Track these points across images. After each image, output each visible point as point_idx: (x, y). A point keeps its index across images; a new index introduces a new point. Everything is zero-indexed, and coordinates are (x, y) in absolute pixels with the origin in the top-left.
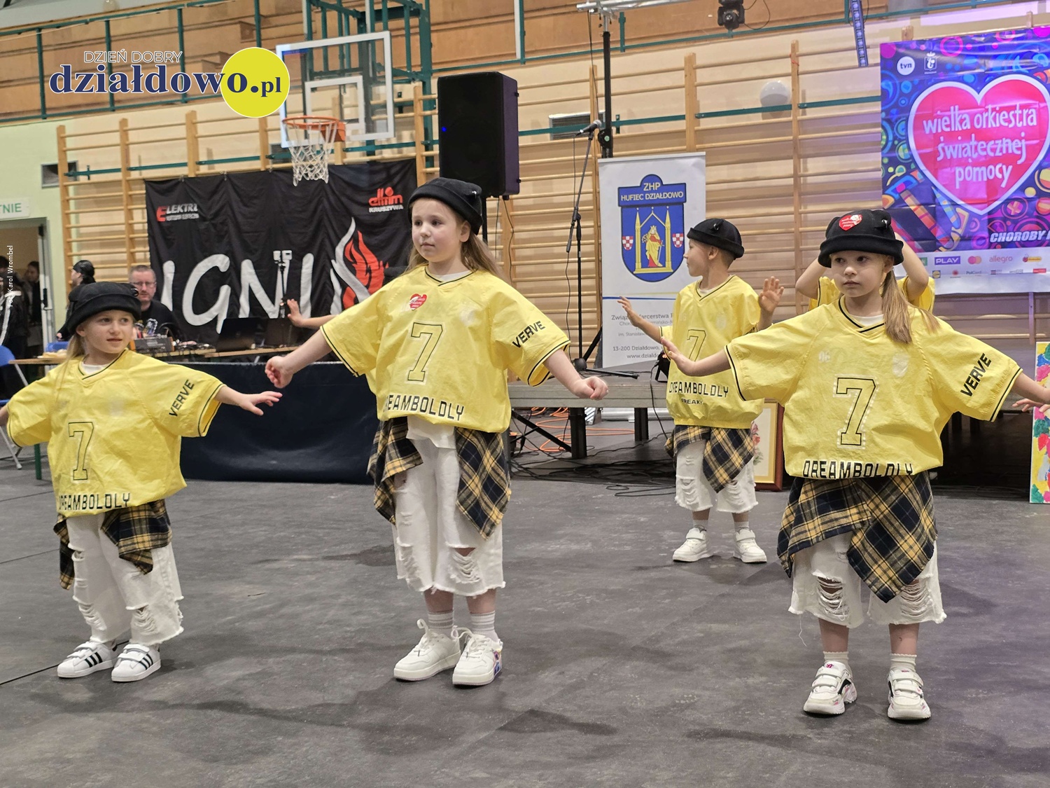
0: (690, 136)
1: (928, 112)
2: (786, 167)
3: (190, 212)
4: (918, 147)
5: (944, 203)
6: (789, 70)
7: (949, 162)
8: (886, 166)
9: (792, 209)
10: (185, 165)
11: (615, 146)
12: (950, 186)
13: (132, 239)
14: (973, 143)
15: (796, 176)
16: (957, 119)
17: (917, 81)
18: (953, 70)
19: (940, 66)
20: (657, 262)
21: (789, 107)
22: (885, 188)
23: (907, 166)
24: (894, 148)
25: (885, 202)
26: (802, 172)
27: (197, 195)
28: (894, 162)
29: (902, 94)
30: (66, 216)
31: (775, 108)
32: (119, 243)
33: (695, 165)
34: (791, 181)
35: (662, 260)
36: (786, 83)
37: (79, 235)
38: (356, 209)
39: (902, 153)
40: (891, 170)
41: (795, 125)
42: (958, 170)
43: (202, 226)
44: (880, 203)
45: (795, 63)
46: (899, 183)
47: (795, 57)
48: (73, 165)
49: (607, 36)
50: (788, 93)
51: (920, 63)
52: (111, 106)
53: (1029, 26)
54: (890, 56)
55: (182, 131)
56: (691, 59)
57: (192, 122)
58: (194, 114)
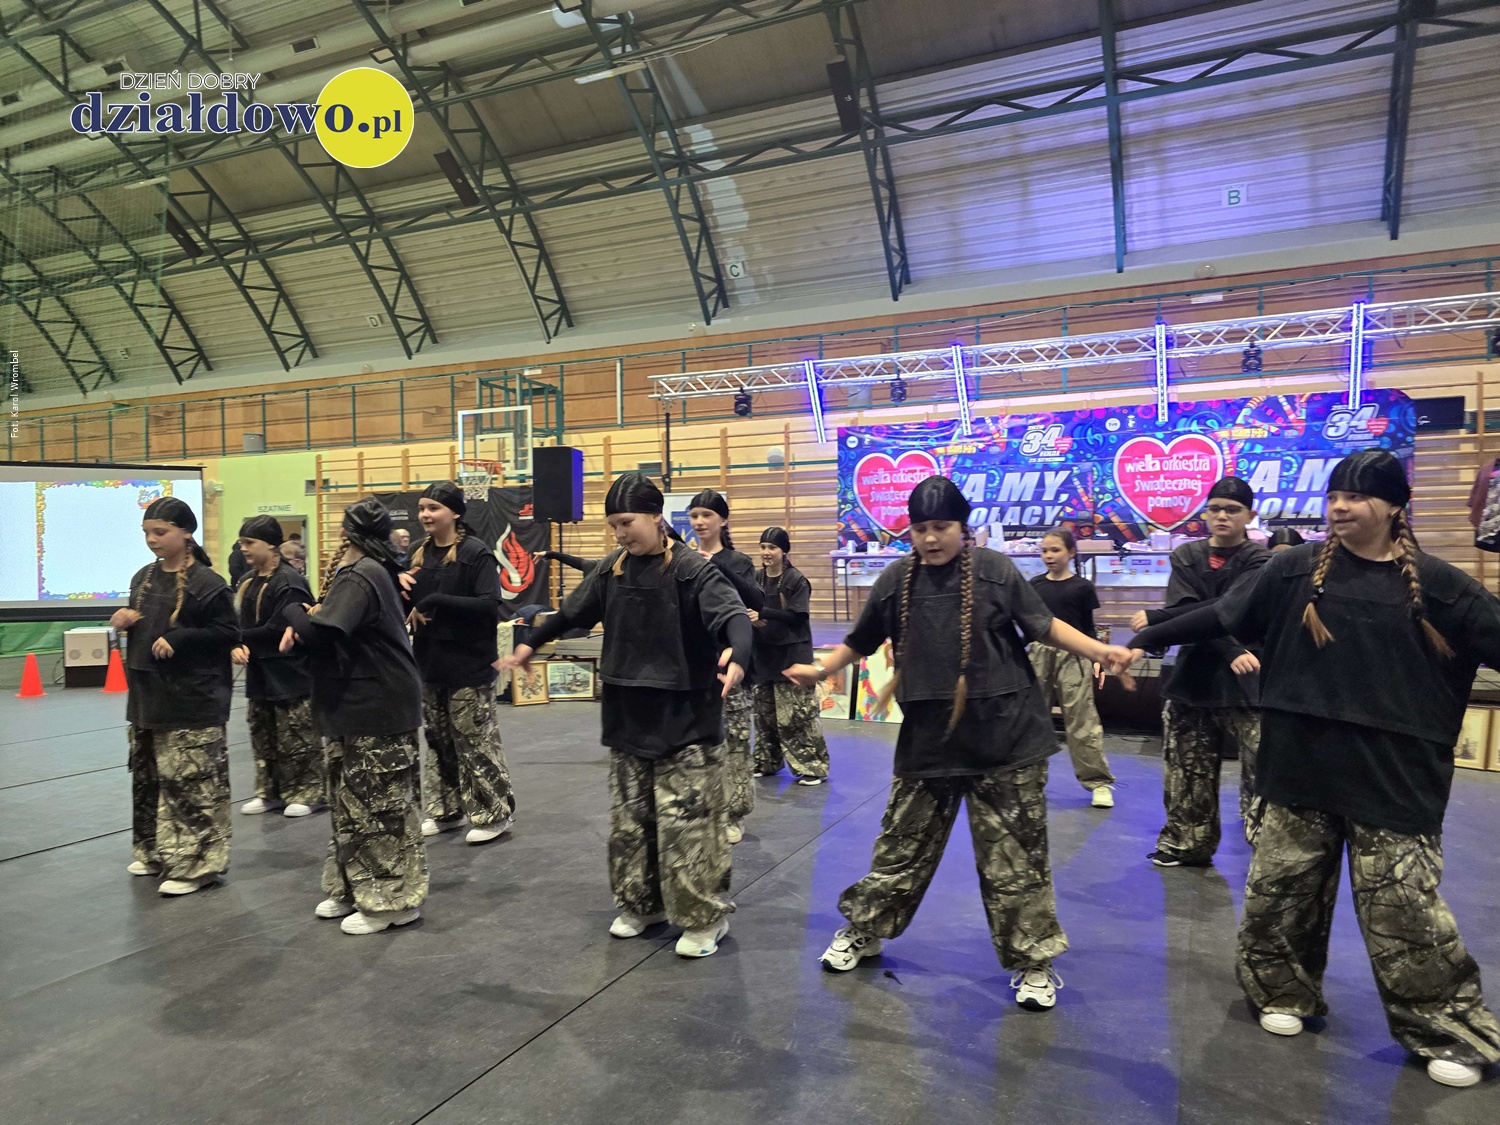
0: (723, 480)
1: (864, 473)
2: (780, 502)
3: (402, 516)
4: (860, 493)
5: (875, 528)
6: (783, 441)
7: (877, 503)
8: (840, 504)
10: (399, 484)
11: (673, 483)
12: (878, 517)
14: (893, 491)
15: (787, 508)
17: (858, 452)
18: (880, 446)
19: (872, 443)
21: (783, 464)
22: (839, 518)
23: (853, 504)
24: (845, 493)
25: (841, 526)
26: (792, 505)
27: (406, 505)
28: (845, 502)
29: (850, 459)
30: (320, 516)
31: (776, 464)
34: (785, 511)
36: (782, 448)
37: (329, 528)
38: (511, 517)
39: (850, 496)
40: (843, 506)
41: (786, 476)
42: (881, 508)
44: (835, 527)
45: (787, 437)
46: (847, 516)
47: (787, 433)
48: (326, 481)
49: (668, 415)
50: (783, 455)
51: (861, 441)
52: (355, 441)
53: (925, 421)
54: (843, 435)
55: (399, 462)
56: (724, 431)
57: (406, 456)
58: (407, 450)
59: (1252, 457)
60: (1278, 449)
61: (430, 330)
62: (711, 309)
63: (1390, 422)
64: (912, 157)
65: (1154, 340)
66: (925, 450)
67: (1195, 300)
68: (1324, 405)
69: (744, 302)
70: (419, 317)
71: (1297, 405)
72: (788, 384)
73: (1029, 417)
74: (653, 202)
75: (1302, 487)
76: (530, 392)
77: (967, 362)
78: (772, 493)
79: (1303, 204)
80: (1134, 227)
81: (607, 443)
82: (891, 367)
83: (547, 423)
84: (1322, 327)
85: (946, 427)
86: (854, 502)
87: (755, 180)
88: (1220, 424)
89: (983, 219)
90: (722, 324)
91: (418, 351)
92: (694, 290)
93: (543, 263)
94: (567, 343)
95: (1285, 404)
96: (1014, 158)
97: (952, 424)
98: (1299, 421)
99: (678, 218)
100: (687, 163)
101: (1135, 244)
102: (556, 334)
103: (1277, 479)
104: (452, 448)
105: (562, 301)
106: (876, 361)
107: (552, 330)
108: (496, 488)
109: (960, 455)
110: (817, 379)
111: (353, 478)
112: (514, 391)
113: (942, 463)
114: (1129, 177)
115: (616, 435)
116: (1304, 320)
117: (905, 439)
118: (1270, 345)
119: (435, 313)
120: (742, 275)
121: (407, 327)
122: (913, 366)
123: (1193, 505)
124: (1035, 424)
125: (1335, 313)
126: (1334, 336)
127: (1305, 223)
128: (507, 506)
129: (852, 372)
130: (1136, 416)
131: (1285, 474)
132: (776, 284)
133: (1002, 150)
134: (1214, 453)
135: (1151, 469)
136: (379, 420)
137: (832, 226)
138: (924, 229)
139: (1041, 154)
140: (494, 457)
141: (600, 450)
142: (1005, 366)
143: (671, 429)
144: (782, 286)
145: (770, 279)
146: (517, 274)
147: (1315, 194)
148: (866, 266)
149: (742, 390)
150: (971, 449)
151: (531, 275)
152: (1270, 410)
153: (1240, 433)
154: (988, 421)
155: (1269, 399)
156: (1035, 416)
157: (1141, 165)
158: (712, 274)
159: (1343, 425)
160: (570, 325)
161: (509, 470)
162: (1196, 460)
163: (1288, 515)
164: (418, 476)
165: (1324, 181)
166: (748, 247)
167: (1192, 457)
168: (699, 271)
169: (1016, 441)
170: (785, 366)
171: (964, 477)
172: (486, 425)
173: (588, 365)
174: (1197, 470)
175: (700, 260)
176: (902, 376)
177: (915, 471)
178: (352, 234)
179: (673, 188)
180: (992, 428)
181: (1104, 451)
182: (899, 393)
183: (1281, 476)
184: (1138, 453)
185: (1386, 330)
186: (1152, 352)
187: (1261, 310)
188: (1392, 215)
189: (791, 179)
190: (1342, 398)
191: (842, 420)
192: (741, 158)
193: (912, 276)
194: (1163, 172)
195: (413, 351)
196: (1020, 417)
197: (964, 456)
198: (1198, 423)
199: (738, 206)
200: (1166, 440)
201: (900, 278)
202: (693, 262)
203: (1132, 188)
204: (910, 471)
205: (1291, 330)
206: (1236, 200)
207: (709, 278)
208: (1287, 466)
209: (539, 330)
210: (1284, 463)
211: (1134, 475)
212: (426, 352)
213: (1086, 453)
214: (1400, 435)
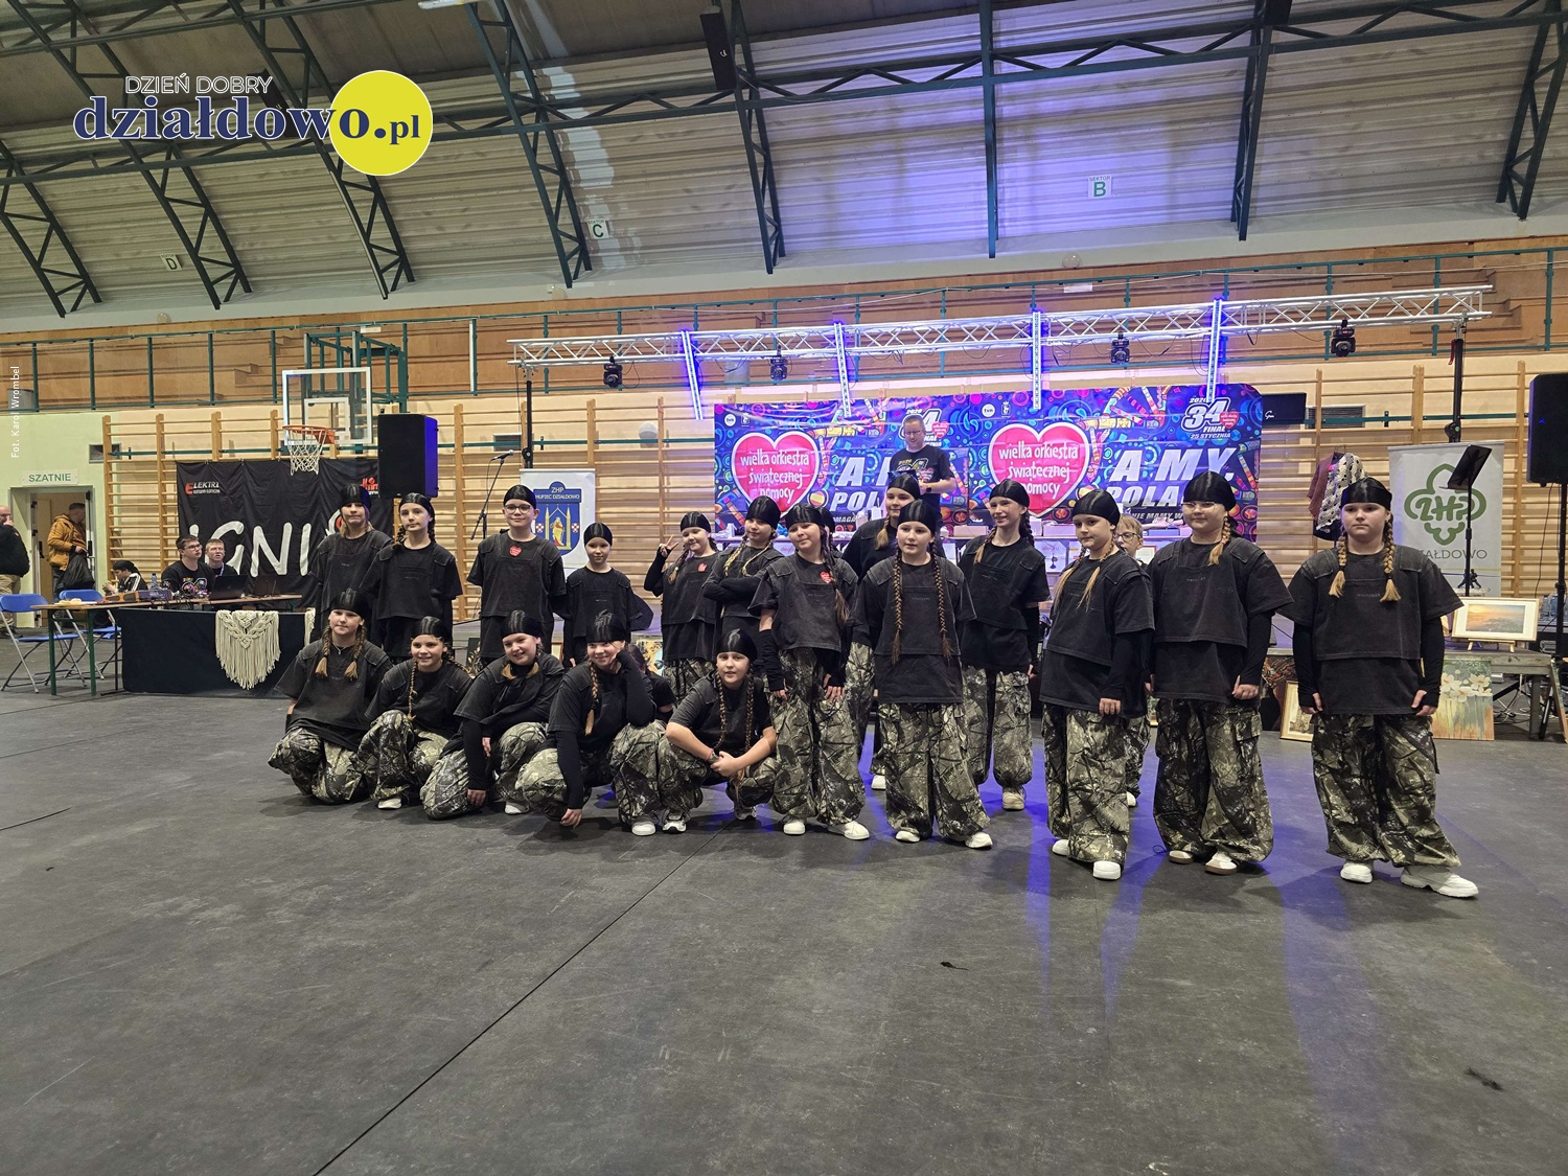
0: (590, 456)
1: (743, 452)
2: (654, 481)
3: (214, 488)
4: (738, 475)
6: (656, 416)
7: (755, 485)
8: (717, 485)
9: (658, 509)
10: (211, 452)
11: (534, 458)
13: (164, 506)
14: (771, 474)
15: (661, 487)
16: (761, 457)
17: (736, 431)
18: (759, 425)
19: (751, 422)
20: (560, 542)
21: (656, 441)
22: (716, 500)
23: (731, 486)
24: (722, 474)
25: (717, 508)
26: (666, 485)
27: (219, 475)
28: (723, 482)
29: (728, 438)
30: (109, 487)
31: (648, 440)
32: (154, 509)
33: (587, 477)
34: (657, 491)
35: (564, 541)
36: (655, 424)
37: (120, 501)
39: (727, 477)
40: (720, 488)
41: (660, 453)
42: (762, 490)
43: (223, 499)
44: (713, 509)
45: (661, 413)
46: (726, 497)
47: (660, 407)
48: (116, 447)
49: (529, 383)
50: (656, 431)
51: (739, 419)
52: (152, 401)
53: (805, 401)
54: (720, 413)
55: (208, 427)
56: (591, 403)
57: (216, 420)
58: (219, 414)
59: (1116, 446)
60: (1141, 439)
61: (242, 278)
62: (572, 271)
63: (1241, 415)
64: (789, 122)
65: (1031, 327)
66: (805, 431)
67: (1068, 289)
68: (1182, 398)
69: (609, 264)
70: (229, 261)
71: (1158, 397)
72: (662, 355)
73: (907, 401)
74: (506, 148)
75: (1160, 477)
76: (369, 352)
77: (849, 341)
78: (645, 471)
79: (1162, 201)
80: (1005, 213)
81: (459, 413)
82: (773, 343)
83: (388, 388)
84: (1184, 321)
85: (825, 409)
86: (732, 484)
87: (622, 133)
88: (1088, 413)
89: (859, 194)
90: (585, 288)
91: (227, 299)
92: (554, 249)
93: (378, 208)
94: (407, 299)
95: (1148, 395)
96: (891, 132)
97: (832, 404)
98: (1159, 412)
99: (536, 168)
100: (545, 108)
101: (1007, 229)
102: (394, 289)
103: (1139, 468)
104: (274, 413)
105: (401, 251)
106: (755, 336)
107: (389, 286)
108: (328, 460)
109: (839, 437)
110: (693, 351)
111: (151, 444)
112: (349, 350)
113: (821, 445)
114: (1002, 162)
115: (469, 404)
116: (1168, 314)
117: (785, 419)
118: (1136, 337)
119: (249, 257)
120: (606, 235)
121: (214, 272)
122: (794, 342)
123: (1062, 492)
124: (914, 408)
125: (1192, 308)
126: (1196, 330)
127: (1164, 219)
128: (340, 479)
129: (730, 346)
130: (1011, 402)
131: (1146, 463)
132: (642, 248)
133: (879, 123)
134: (1082, 442)
135: (1024, 456)
136: (180, 377)
137: (703, 189)
138: (800, 198)
139: (918, 130)
140: (325, 424)
141: (451, 420)
142: (887, 347)
143: (533, 398)
144: (650, 250)
145: (637, 242)
146: (347, 219)
147: (1173, 191)
148: (738, 235)
149: (612, 360)
150: (849, 432)
151: (365, 221)
152: (1134, 400)
153: (1107, 423)
154: (868, 403)
155: (1133, 390)
156: (914, 400)
157: (1014, 149)
158: (573, 233)
159: (1199, 419)
160: (411, 279)
161: (344, 438)
162: (1065, 448)
163: (1148, 503)
164: (231, 443)
165: (1181, 180)
166: (613, 206)
167: (1062, 445)
168: (559, 228)
169: (895, 424)
170: (661, 336)
171: (843, 460)
172: (316, 387)
173: (433, 325)
174: (1066, 458)
175: (561, 217)
176: (783, 353)
177: (795, 453)
178: (145, 160)
179: (531, 134)
180: (872, 411)
181: (979, 437)
182: (780, 371)
183: (1141, 466)
184: (1012, 439)
185: (1241, 326)
186: (1028, 339)
187: (1127, 302)
188: (1241, 217)
189: (660, 136)
190: (1200, 391)
191: (718, 397)
192: (606, 108)
193: (787, 248)
194: (1034, 158)
195: (222, 300)
196: (899, 400)
197: (843, 438)
198: (1068, 411)
199: (601, 161)
200: (1039, 428)
201: (775, 251)
202: (553, 218)
203: (1005, 173)
204: (789, 453)
205: (1157, 323)
206: (1102, 192)
207: (570, 237)
208: (1149, 456)
209: (374, 283)
210: (1145, 452)
211: (1007, 461)
212: (235, 302)
213: (962, 437)
214: (1249, 428)
